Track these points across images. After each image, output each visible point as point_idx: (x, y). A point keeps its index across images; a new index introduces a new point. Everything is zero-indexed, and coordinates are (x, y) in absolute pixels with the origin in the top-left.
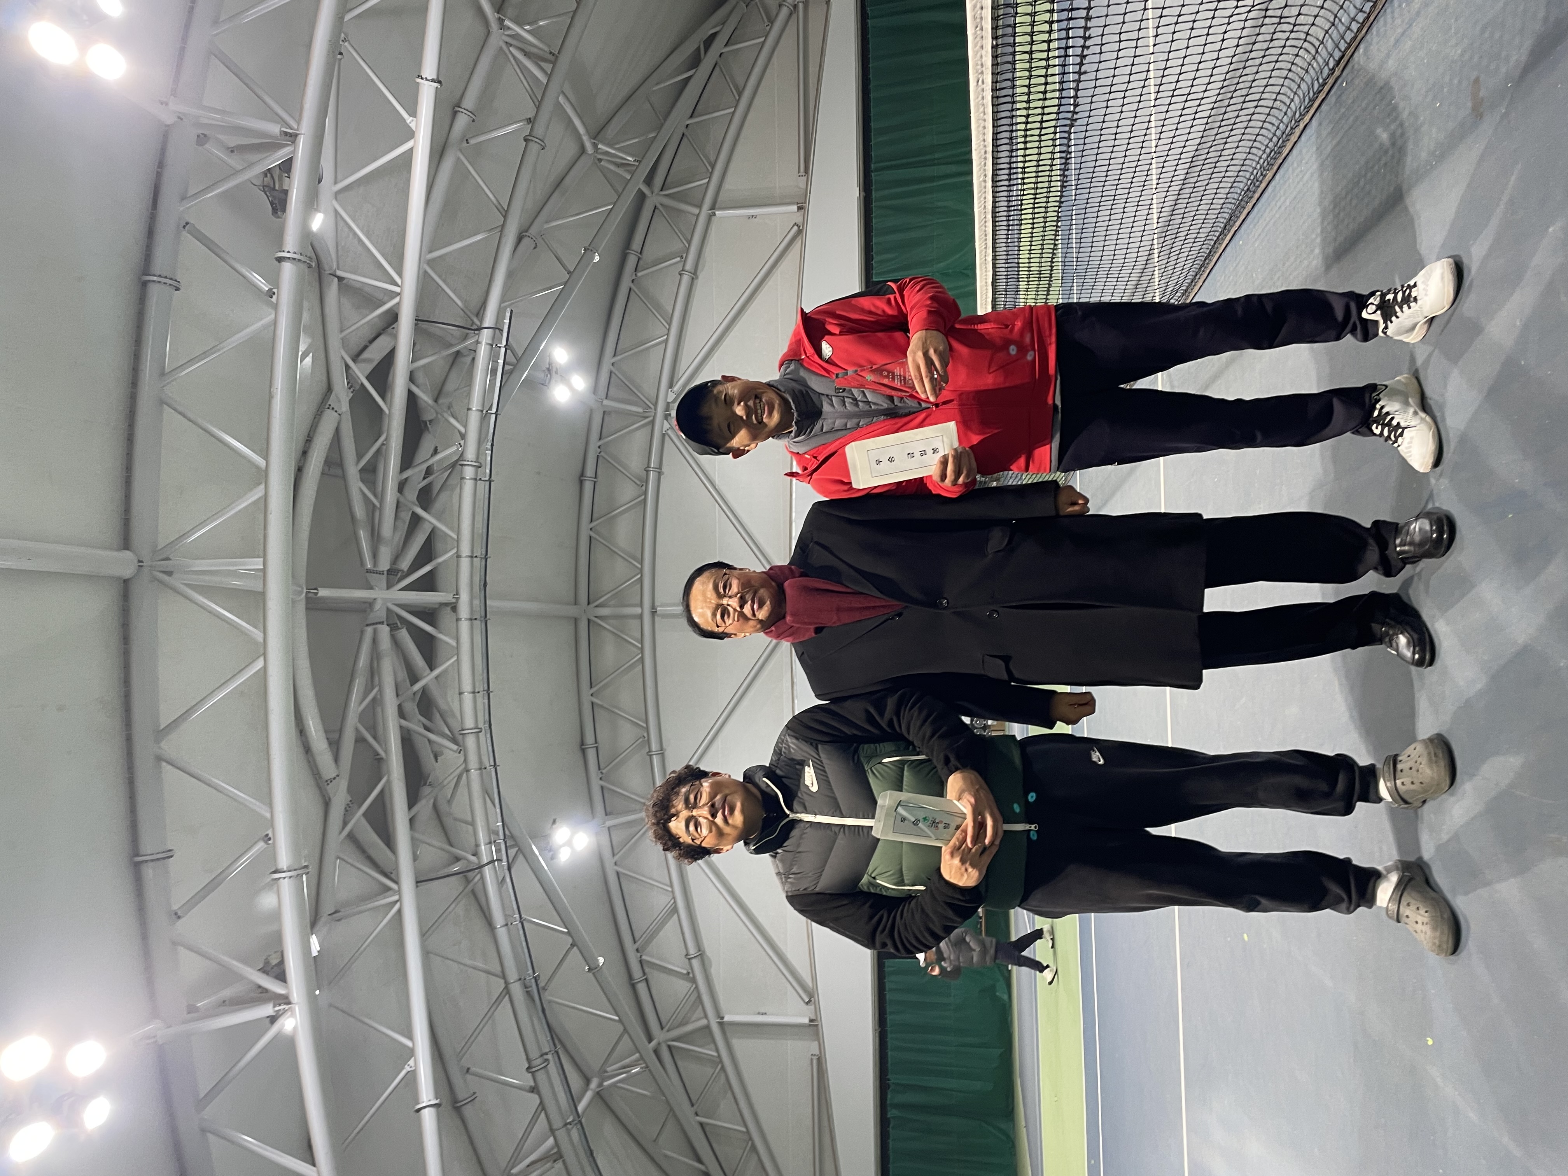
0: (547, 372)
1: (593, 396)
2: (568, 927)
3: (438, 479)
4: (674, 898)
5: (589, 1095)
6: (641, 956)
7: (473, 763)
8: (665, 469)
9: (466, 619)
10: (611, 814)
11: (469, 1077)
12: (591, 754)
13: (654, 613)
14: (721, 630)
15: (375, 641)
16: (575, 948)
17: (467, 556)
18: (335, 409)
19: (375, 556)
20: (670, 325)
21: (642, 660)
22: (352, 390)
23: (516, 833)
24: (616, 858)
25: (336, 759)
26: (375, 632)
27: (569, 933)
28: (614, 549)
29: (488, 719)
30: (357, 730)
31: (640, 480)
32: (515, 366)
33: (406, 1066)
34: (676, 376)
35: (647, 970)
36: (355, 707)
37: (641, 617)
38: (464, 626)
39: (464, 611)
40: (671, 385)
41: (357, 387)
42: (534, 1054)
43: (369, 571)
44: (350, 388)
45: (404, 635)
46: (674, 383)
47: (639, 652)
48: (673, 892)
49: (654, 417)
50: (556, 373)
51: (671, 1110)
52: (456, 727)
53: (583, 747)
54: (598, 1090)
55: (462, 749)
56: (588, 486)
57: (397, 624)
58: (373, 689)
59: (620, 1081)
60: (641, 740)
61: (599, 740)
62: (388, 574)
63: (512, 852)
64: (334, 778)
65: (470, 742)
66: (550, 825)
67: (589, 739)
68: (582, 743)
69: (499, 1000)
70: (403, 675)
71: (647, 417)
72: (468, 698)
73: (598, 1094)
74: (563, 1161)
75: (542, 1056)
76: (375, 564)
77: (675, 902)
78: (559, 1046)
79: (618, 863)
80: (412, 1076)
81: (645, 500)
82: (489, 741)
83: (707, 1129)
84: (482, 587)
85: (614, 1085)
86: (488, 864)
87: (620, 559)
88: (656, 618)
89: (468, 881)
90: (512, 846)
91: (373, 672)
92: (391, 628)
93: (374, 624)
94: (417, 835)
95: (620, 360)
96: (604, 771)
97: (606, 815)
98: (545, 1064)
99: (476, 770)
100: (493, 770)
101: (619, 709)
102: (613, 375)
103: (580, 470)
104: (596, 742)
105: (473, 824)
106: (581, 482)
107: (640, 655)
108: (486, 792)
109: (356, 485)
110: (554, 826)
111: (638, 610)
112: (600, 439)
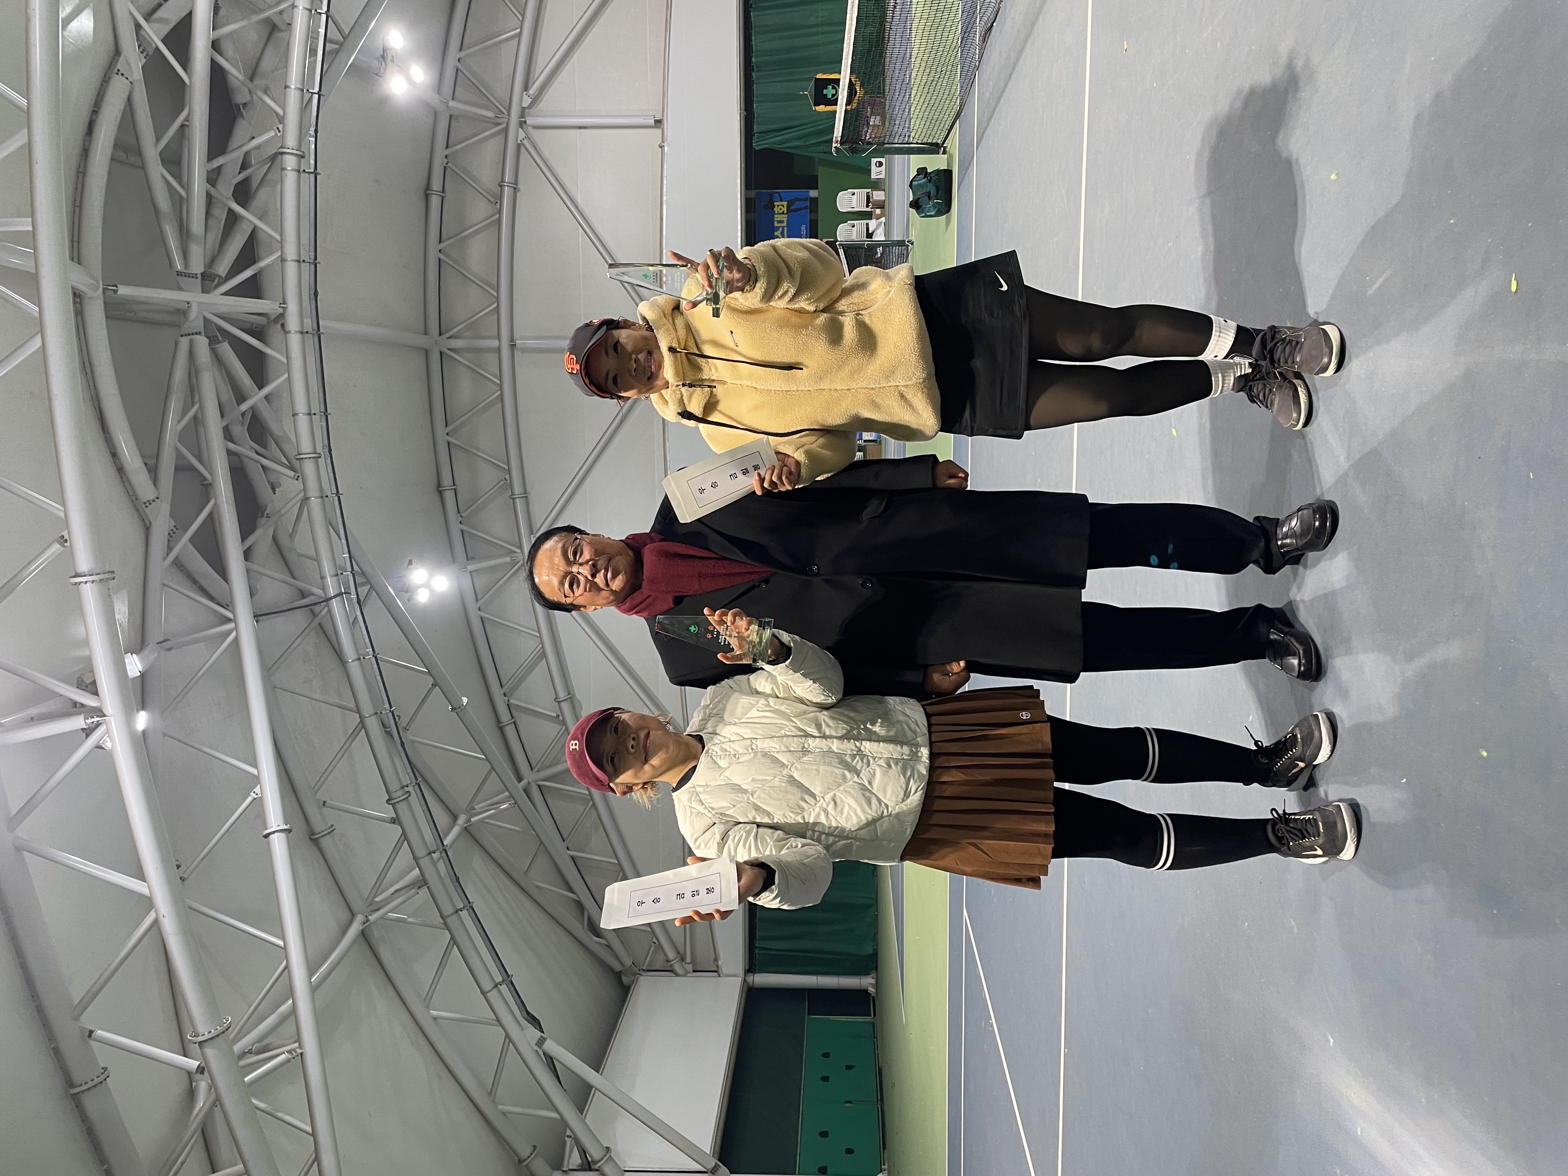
0: (381, 59)
1: (437, 96)
2: (428, 665)
3: (256, 172)
4: (542, 643)
5: (456, 830)
6: (508, 700)
7: (313, 491)
8: (521, 186)
9: (296, 332)
10: (473, 558)
11: (324, 809)
12: (449, 496)
13: (513, 346)
14: (569, 600)
15: (191, 354)
16: (437, 687)
17: (292, 260)
18: (125, 76)
19: (185, 255)
20: (523, 15)
21: (501, 397)
22: (145, 54)
23: (367, 569)
24: (479, 603)
25: (155, 482)
26: (192, 344)
27: (429, 673)
28: (466, 274)
29: (327, 444)
30: (177, 449)
31: (493, 197)
32: (341, 45)
33: (252, 794)
34: (531, 76)
35: (515, 713)
36: (173, 426)
37: (499, 350)
38: (295, 340)
39: (293, 322)
40: (526, 88)
41: (151, 52)
42: (394, 786)
43: (179, 274)
44: (142, 52)
45: (225, 348)
46: (530, 86)
47: (498, 389)
48: (540, 637)
49: (508, 123)
50: (392, 61)
51: (542, 843)
52: (292, 452)
53: (441, 489)
54: (465, 825)
55: (299, 475)
56: (435, 201)
57: (216, 336)
58: (193, 405)
59: (488, 817)
60: (502, 483)
61: (457, 482)
62: (202, 280)
63: (363, 590)
64: (154, 501)
65: (309, 468)
66: (406, 564)
67: (447, 481)
68: (439, 485)
69: (354, 734)
70: (227, 395)
71: (499, 124)
72: (303, 421)
73: (466, 830)
74: (428, 887)
75: (403, 787)
76: (186, 265)
77: (543, 647)
78: (420, 779)
79: (481, 608)
80: (259, 802)
81: (499, 220)
82: (330, 466)
83: (579, 862)
84: (312, 296)
85: (481, 821)
86: (335, 596)
87: (474, 285)
88: (516, 352)
89: (314, 615)
90: (363, 584)
91: (193, 389)
92: (210, 341)
93: (189, 335)
94: (255, 567)
95: (468, 56)
96: (463, 515)
97: (468, 560)
98: (407, 795)
99: (316, 497)
100: (336, 498)
101: (478, 450)
102: (460, 73)
103: (425, 182)
104: (454, 485)
105: (317, 559)
106: (427, 197)
107: (499, 392)
108: (330, 523)
109: (157, 171)
110: (410, 567)
111: (495, 343)
112: (447, 147)
